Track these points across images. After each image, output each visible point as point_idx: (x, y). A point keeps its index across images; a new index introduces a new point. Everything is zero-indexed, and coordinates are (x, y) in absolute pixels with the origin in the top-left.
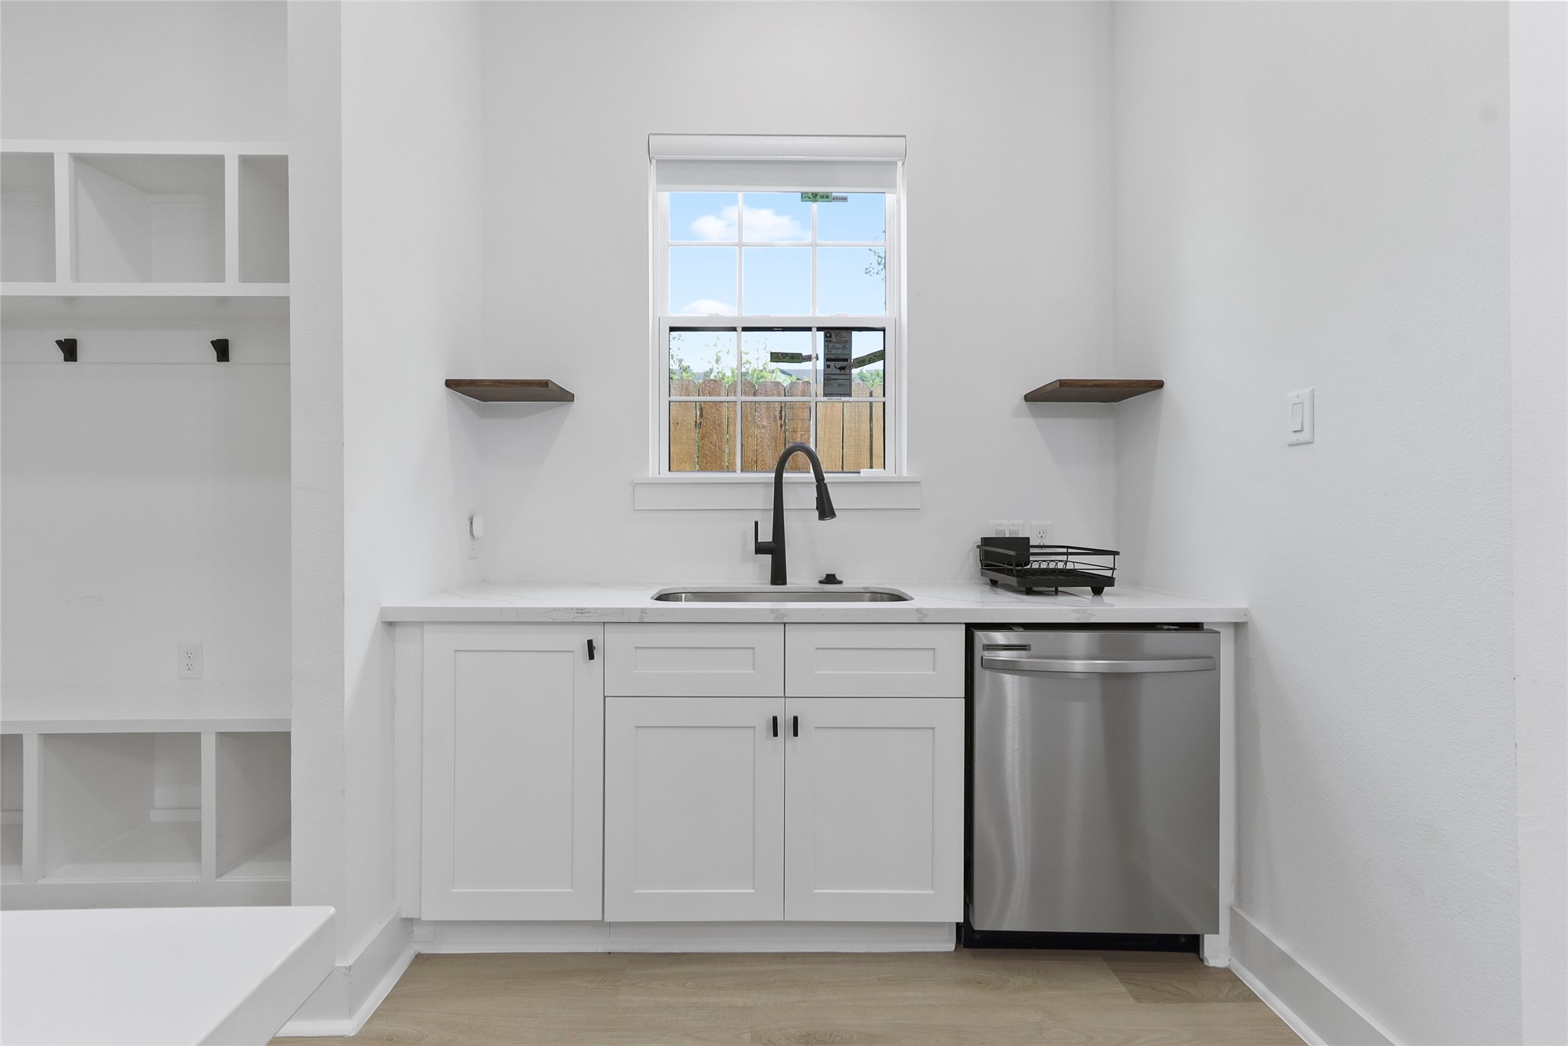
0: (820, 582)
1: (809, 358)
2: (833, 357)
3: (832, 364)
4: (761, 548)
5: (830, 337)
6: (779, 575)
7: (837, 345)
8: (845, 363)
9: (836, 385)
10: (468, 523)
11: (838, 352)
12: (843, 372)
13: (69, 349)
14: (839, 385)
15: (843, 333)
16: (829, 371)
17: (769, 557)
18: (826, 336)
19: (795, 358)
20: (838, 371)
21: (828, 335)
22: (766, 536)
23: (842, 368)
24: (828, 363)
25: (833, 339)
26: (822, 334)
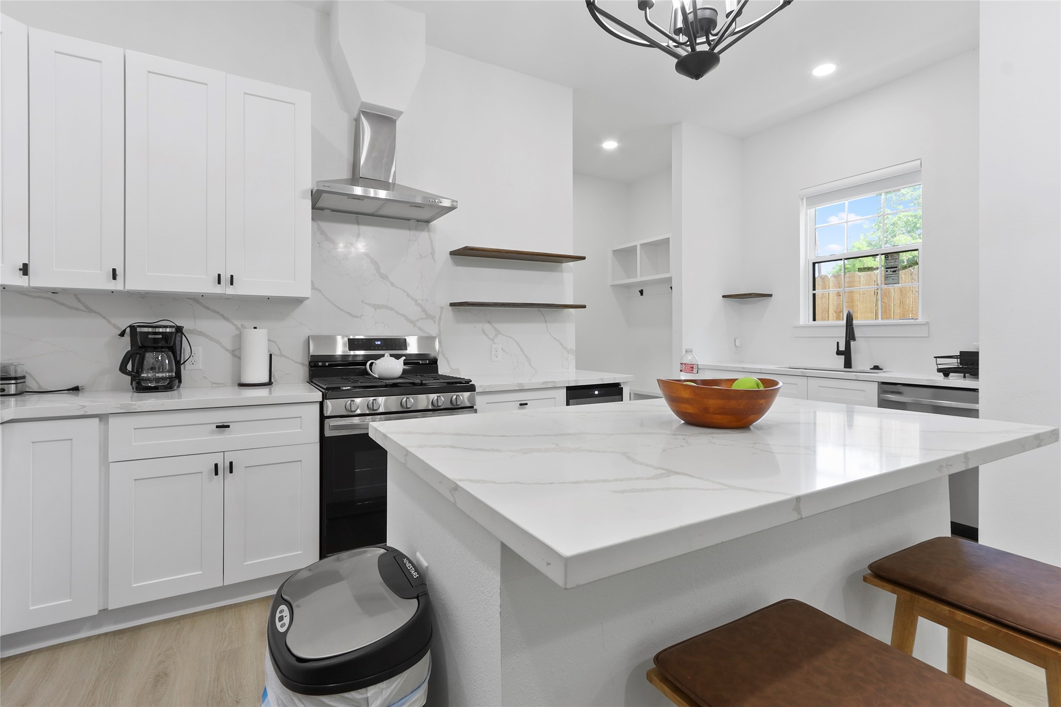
0: (871, 369)
1: (877, 268)
2: (890, 267)
3: (889, 270)
4: (839, 353)
5: (888, 257)
6: (848, 364)
7: (891, 261)
8: (896, 269)
9: (891, 280)
10: (734, 342)
11: (892, 264)
12: (895, 273)
13: (641, 292)
14: (893, 279)
15: (895, 255)
16: (887, 273)
17: (843, 357)
18: (885, 257)
19: (870, 269)
20: (892, 273)
21: (887, 257)
22: (842, 348)
23: (894, 271)
24: (887, 270)
25: (890, 258)
26: (884, 256)
